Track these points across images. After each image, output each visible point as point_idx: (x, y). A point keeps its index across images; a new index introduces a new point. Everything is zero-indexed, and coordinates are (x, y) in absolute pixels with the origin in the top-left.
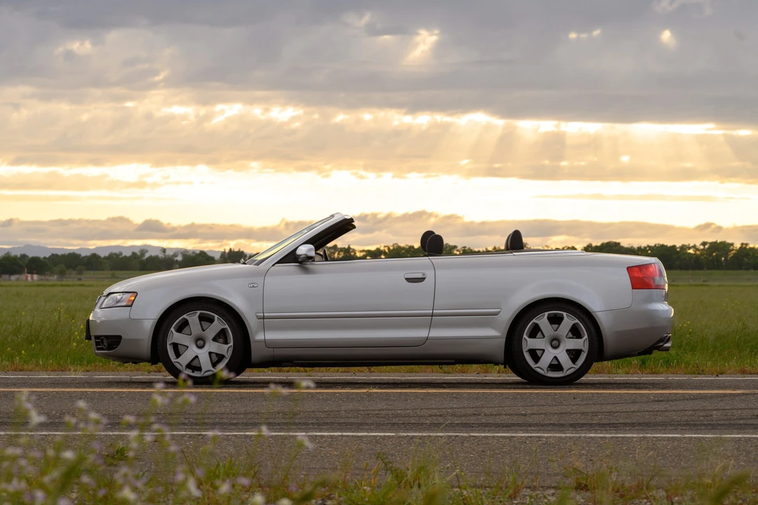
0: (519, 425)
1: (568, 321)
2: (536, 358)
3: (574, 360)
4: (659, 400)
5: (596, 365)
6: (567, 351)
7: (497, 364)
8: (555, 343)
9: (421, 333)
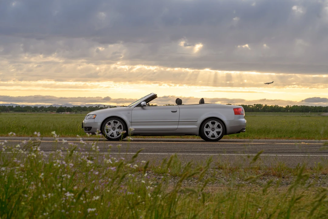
0: (203, 152)
1: (217, 123)
2: (208, 134)
3: (218, 134)
4: (242, 145)
5: (224, 136)
6: (216, 132)
7: (197, 135)
8: (213, 129)
9: (176, 127)
